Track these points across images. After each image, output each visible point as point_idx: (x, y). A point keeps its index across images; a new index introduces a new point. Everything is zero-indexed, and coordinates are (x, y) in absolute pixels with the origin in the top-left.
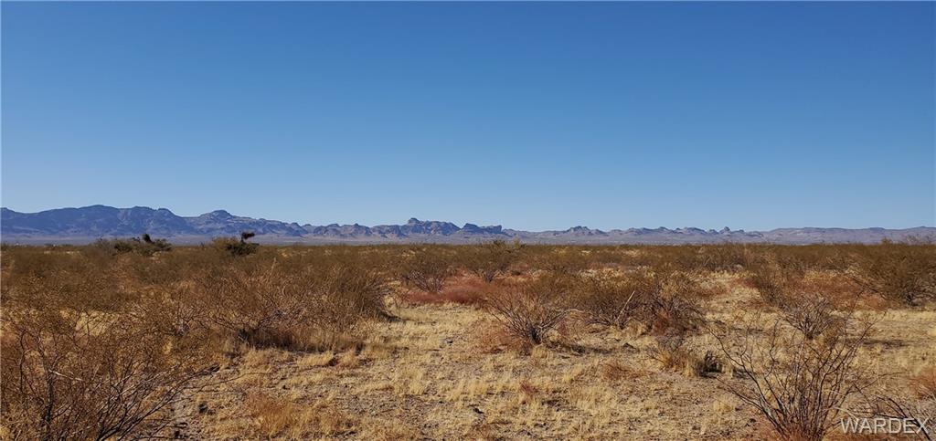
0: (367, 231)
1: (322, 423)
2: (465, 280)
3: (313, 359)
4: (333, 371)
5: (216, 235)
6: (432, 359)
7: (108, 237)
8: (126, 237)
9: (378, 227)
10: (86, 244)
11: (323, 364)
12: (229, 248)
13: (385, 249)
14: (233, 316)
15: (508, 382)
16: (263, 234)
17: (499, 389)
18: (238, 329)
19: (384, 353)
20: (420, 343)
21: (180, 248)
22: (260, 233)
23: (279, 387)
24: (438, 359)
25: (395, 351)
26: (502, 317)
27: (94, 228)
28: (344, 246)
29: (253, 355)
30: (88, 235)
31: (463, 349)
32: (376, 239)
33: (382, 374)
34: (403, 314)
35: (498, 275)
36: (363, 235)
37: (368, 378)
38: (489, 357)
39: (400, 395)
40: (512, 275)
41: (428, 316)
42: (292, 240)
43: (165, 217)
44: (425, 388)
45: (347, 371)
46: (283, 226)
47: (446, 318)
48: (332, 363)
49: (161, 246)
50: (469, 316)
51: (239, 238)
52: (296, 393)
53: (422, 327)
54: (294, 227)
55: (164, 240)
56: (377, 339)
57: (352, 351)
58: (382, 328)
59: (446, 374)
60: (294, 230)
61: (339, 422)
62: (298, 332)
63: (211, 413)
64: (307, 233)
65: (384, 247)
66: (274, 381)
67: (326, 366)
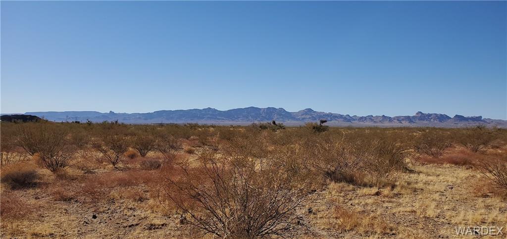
0: (390, 119)
1: (375, 226)
2: (458, 150)
3: (366, 190)
4: (379, 198)
5: (307, 121)
6: (440, 197)
7: (256, 122)
8: (265, 122)
9: (397, 117)
10: (247, 125)
11: (372, 194)
12: (314, 128)
13: (402, 130)
14: (322, 165)
15: (496, 216)
16: (331, 120)
17: (490, 220)
18: (324, 171)
19: (409, 191)
20: (431, 187)
21: (289, 127)
22: (329, 121)
23: (349, 204)
24: (444, 198)
25: (415, 190)
26: (488, 174)
27: (250, 118)
28: (377, 128)
29: (332, 185)
30: (248, 121)
31: (461, 193)
32: (396, 124)
33: (406, 204)
34: (417, 169)
35: (482, 148)
36: (388, 121)
37: (400, 205)
38: (481, 200)
39: (421, 216)
40: (492, 148)
41: (433, 171)
42: (347, 124)
43: (282, 112)
44: (436, 214)
45: (386, 199)
46: (341, 116)
47: (446, 173)
48: (377, 194)
49: (281, 127)
50: (463, 173)
51: (319, 123)
52: (360, 209)
53: (430, 178)
54: (347, 117)
55: (282, 124)
56: (403, 183)
57: (389, 188)
58: (406, 177)
59: (450, 207)
60: (347, 119)
61: (385, 227)
62: (357, 175)
63: (314, 214)
64: (354, 120)
65: (401, 129)
66: (347, 201)
67: (374, 195)
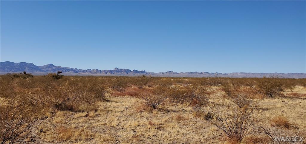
0: (101, 72)
1: (82, 135)
2: (133, 88)
3: (80, 114)
4: (87, 118)
5: (49, 72)
6: (120, 114)
7: (11, 72)
8: (18, 73)
9: (105, 70)
10: (3, 75)
11: (83, 116)
12: (53, 76)
13: (107, 78)
14: (53, 100)
15: (145, 122)
16: (65, 72)
17: (142, 124)
18: (54, 104)
19: (104, 112)
20: (116, 109)
21: (37, 76)
22: (64, 72)
23: (68, 124)
24: (122, 114)
25: (108, 112)
26: (144, 101)
27: (7, 69)
28: (93, 77)
29: (59, 113)
30: (4, 71)
31: (131, 111)
32: (104, 74)
33: (103, 119)
34: (112, 99)
35: (144, 87)
36: (99, 73)
37: (98, 121)
38: (139, 114)
39: (109, 126)
40: (148, 87)
41: (120, 100)
42: (75, 74)
43: (31, 66)
44: (117, 124)
45: (91, 118)
46: (72, 69)
47: (126, 101)
48: (87, 116)
49: (30, 76)
50: (133, 100)
51: (57, 73)
52: (74, 126)
53: (118, 104)
54: (76, 70)
55: (31, 74)
56: (102, 108)
57: (93, 112)
58: (104, 104)
59: (125, 119)
60: (76, 71)
61: (88, 136)
62: (75, 105)
63: (44, 132)
64: (80, 72)
65: (106, 77)
66: (66, 122)
67: (84, 117)
